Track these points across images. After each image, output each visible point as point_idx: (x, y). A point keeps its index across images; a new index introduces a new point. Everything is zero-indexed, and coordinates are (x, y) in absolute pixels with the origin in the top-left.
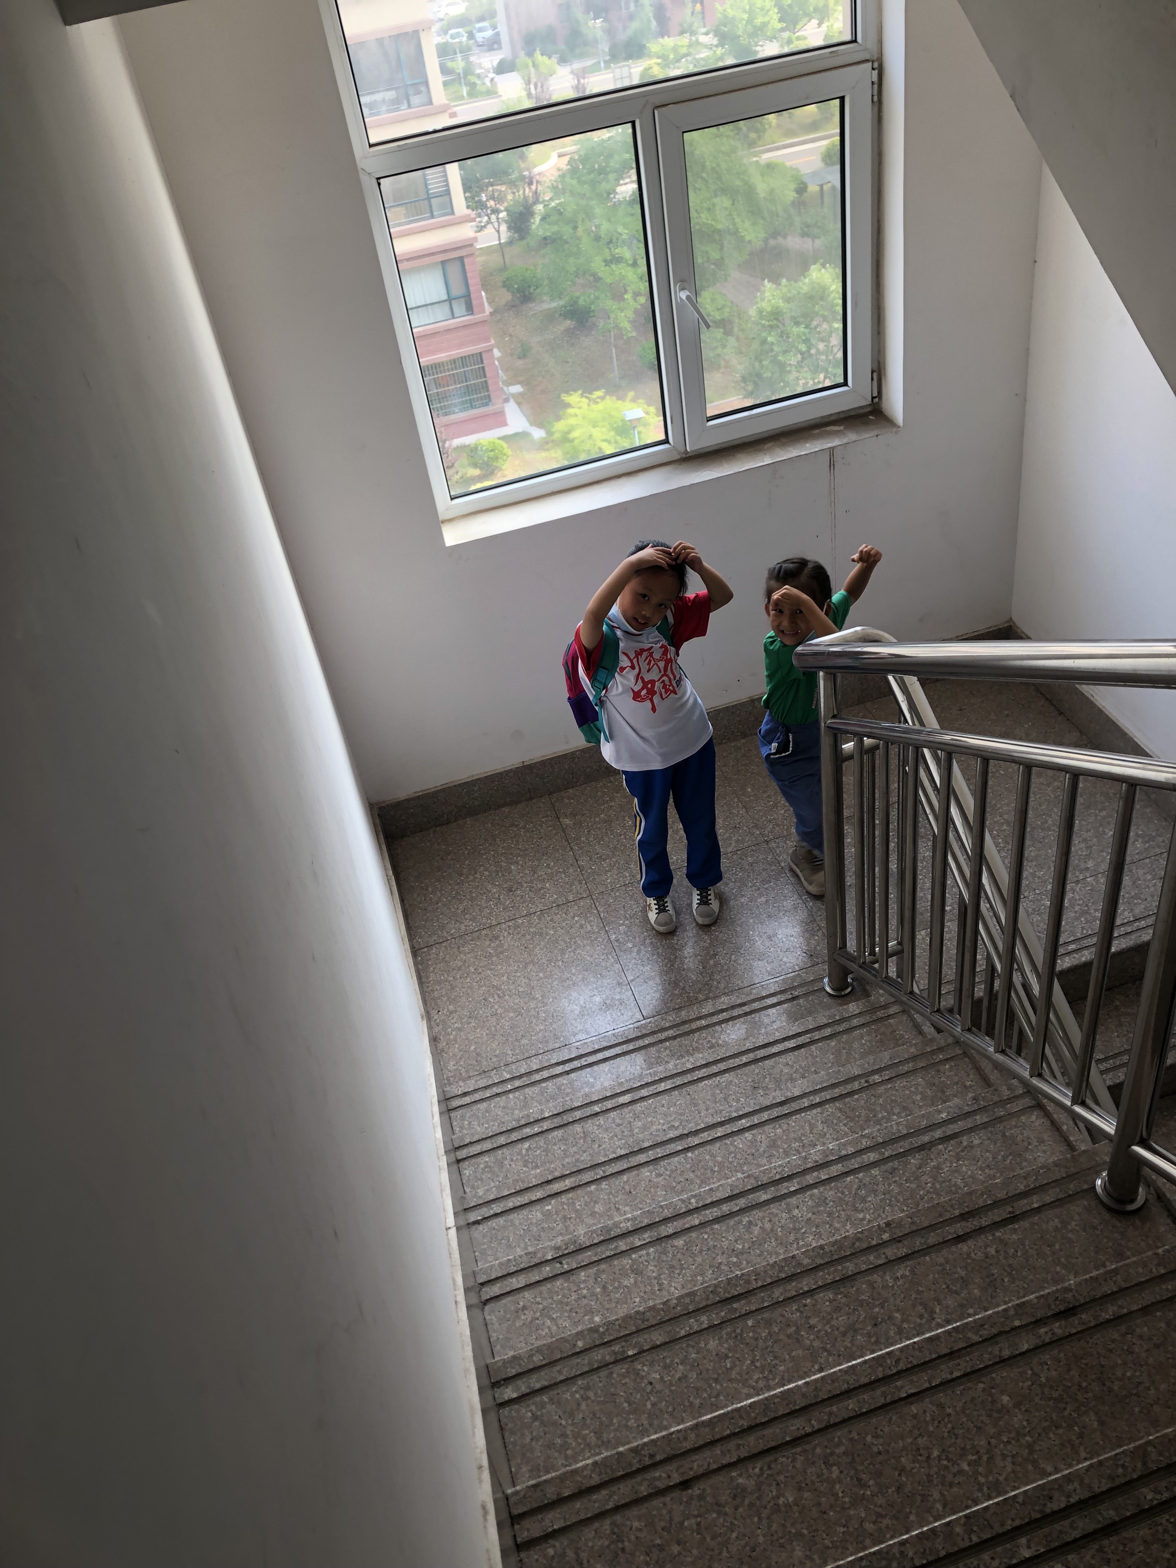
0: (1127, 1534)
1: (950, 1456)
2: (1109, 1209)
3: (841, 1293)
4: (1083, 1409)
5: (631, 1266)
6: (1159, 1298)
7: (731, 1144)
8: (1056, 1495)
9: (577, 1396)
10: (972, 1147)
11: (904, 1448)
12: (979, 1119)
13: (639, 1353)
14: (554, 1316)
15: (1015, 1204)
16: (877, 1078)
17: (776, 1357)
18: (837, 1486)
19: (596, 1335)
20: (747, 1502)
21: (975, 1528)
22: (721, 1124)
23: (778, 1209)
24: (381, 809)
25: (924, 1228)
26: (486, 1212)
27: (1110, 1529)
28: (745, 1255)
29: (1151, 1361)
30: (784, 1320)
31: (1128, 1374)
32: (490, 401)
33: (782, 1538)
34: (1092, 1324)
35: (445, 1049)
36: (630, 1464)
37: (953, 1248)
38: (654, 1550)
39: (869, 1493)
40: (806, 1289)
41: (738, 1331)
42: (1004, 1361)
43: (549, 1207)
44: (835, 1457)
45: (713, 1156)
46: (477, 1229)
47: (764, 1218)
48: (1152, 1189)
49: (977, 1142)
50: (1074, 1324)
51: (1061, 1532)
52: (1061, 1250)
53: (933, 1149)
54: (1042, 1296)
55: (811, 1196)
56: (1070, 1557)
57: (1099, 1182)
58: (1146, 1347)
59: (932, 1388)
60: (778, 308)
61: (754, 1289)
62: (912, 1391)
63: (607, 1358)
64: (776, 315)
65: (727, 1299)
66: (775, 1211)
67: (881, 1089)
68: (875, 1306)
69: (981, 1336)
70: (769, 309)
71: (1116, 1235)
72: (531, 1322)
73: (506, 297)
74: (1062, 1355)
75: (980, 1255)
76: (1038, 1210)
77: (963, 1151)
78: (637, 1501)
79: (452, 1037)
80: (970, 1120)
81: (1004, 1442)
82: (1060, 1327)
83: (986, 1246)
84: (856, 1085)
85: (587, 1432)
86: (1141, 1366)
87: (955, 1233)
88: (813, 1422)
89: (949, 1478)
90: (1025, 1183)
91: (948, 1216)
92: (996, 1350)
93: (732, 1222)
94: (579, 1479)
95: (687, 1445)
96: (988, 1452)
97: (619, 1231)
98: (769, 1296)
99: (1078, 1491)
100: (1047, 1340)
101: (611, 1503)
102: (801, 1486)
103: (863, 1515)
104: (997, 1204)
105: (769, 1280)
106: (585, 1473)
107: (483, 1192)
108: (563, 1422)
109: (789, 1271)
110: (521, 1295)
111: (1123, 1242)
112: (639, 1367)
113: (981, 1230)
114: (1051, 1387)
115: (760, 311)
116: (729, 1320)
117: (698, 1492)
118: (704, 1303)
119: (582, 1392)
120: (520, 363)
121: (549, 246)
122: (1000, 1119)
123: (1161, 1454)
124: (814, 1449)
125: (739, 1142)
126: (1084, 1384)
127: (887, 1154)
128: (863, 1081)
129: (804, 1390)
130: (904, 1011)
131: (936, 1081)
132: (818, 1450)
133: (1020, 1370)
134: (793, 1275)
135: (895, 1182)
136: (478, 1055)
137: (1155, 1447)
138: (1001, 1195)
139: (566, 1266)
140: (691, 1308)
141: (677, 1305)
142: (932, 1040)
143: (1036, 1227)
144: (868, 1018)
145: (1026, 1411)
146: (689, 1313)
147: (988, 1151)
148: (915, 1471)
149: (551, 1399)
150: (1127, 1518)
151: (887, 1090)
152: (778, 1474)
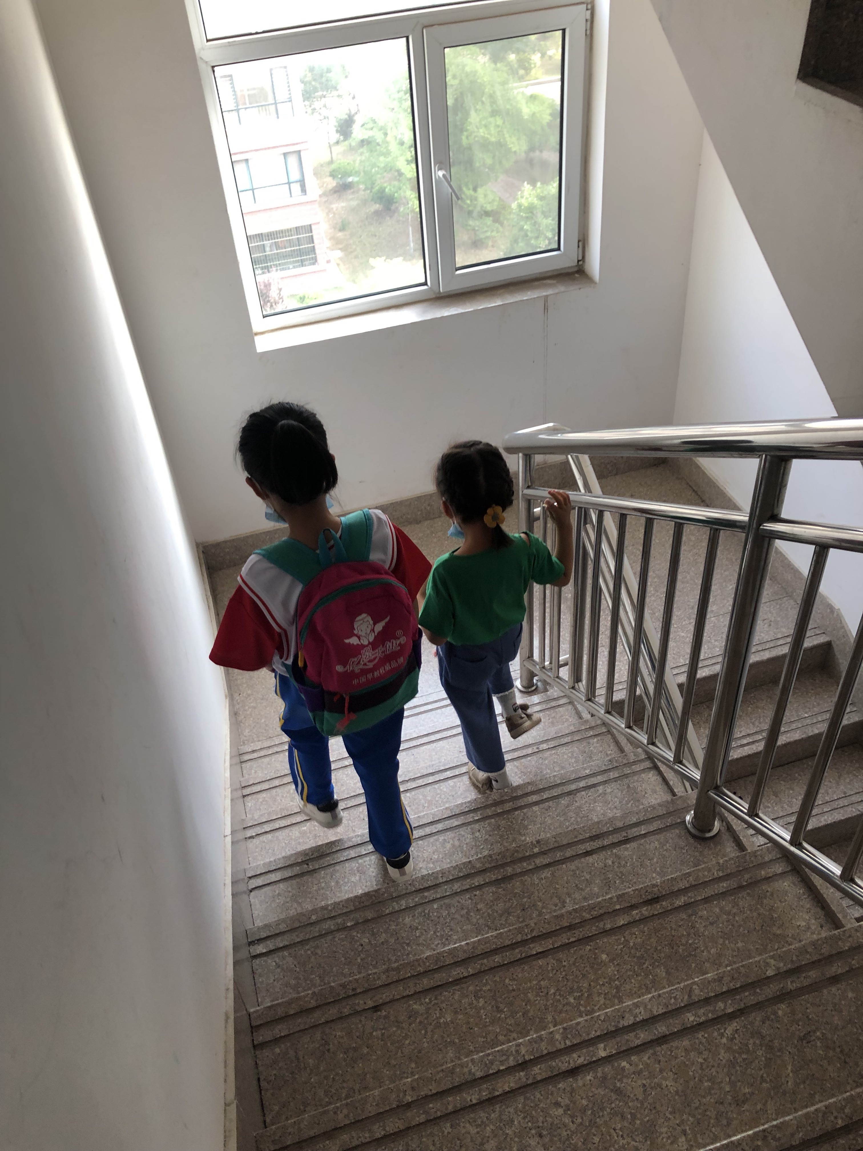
0: (675, 1044)
1: (562, 993)
2: (694, 836)
3: (502, 887)
4: (657, 964)
5: (358, 868)
6: (716, 892)
7: (438, 788)
8: (627, 1015)
9: (309, 952)
10: (605, 794)
11: (531, 988)
12: (612, 775)
13: (355, 925)
14: (300, 901)
15: (629, 831)
16: (544, 746)
17: (451, 930)
18: (482, 1011)
19: (326, 912)
20: (418, 1020)
21: (569, 1036)
22: (432, 774)
23: (464, 831)
24: (205, 547)
25: (564, 845)
26: (259, 830)
27: (662, 1040)
28: (439, 863)
29: (706, 933)
30: (459, 905)
31: (690, 942)
32: (316, 261)
33: (441, 1044)
34: (669, 908)
35: (243, 721)
36: (339, 995)
37: (583, 860)
38: (350, 1050)
39: (503, 1016)
40: (477, 884)
41: (427, 911)
42: (606, 931)
43: (305, 828)
44: (482, 993)
45: (425, 796)
46: (251, 842)
47: (455, 837)
48: (724, 823)
49: (609, 791)
50: (657, 908)
51: (628, 1041)
52: (657, 863)
53: (578, 794)
54: (637, 889)
55: (489, 824)
56: (633, 1058)
57: (688, 818)
58: (704, 924)
59: (554, 948)
60: (533, 204)
61: (440, 883)
62: (540, 950)
63: (332, 927)
64: (531, 209)
65: (420, 889)
66: (463, 833)
67: (547, 754)
68: (524, 897)
69: (592, 915)
70: (526, 205)
71: (697, 854)
72: (283, 904)
73: (331, 183)
74: (646, 929)
75: (601, 865)
76: (644, 836)
77: (599, 796)
78: (341, 1018)
79: (248, 713)
80: (606, 775)
81: (600, 985)
82: (647, 910)
83: (606, 859)
84: (529, 751)
85: (314, 976)
86: (700, 936)
87: (585, 849)
88: (469, 969)
89: (560, 1007)
90: (637, 817)
91: (581, 837)
92: (601, 925)
93: (432, 840)
94: (301, 1003)
95: (379, 983)
96: (588, 990)
97: (351, 844)
98: (451, 888)
99: (642, 1013)
100: (637, 918)
101: (323, 1020)
102: (457, 1011)
103: (498, 1030)
104: (616, 830)
105: (451, 878)
106: (306, 999)
107: (258, 816)
108: (298, 969)
109: (465, 872)
110: (278, 885)
111: (701, 858)
112: (355, 934)
113: (603, 848)
114: (637, 949)
115: (520, 206)
116: (420, 904)
117: (384, 1013)
118: (404, 892)
119: (313, 949)
120: (340, 235)
121: (365, 147)
122: (626, 776)
123: (701, 991)
124: (468, 988)
125: (443, 786)
126: (659, 948)
127: (545, 797)
128: (535, 748)
129: (466, 948)
130: (570, 703)
131: (587, 750)
132: (471, 988)
133: (617, 937)
134: (469, 874)
135: (549, 815)
136: (266, 725)
137: (698, 986)
138: (620, 824)
139: (311, 867)
140: (394, 895)
141: (385, 892)
142: (587, 721)
143: (642, 847)
144: (544, 706)
145: (618, 964)
146: (393, 898)
147: (617, 797)
148: (537, 1002)
149: (290, 954)
150: (674, 1033)
151: (551, 755)
152: (441, 1003)
